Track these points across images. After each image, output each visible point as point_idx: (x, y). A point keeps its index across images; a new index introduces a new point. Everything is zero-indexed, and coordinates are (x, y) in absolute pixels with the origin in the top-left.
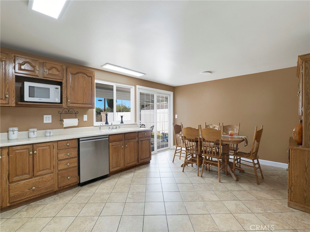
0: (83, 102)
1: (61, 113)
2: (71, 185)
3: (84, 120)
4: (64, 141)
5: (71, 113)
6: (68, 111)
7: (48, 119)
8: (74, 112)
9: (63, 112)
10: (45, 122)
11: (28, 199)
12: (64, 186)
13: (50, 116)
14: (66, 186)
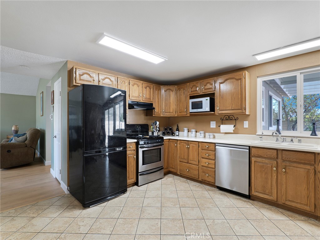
0: (232, 108)
1: (223, 120)
2: (210, 183)
3: (245, 127)
4: (205, 143)
5: (231, 119)
6: (228, 118)
7: (213, 124)
8: (234, 119)
9: (224, 119)
10: (211, 127)
11: (188, 177)
12: (205, 181)
13: (215, 122)
14: (207, 181)
